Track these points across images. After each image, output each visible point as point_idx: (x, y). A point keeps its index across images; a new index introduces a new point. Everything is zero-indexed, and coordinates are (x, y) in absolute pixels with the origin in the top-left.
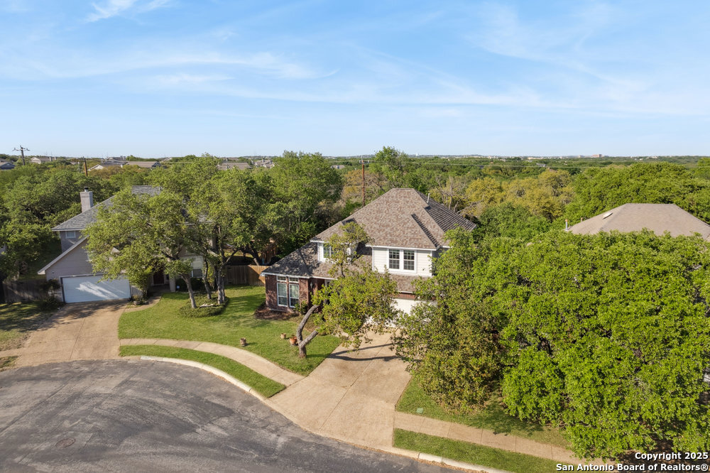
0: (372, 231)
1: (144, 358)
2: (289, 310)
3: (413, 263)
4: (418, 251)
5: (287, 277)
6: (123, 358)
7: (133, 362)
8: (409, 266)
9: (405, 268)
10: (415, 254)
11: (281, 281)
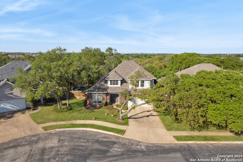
0: (124, 75)
1: (57, 130)
2: (98, 105)
3: (144, 84)
4: (146, 80)
5: (97, 93)
6: (48, 131)
7: (54, 132)
8: (142, 85)
9: (141, 86)
10: (145, 81)
11: (94, 95)
